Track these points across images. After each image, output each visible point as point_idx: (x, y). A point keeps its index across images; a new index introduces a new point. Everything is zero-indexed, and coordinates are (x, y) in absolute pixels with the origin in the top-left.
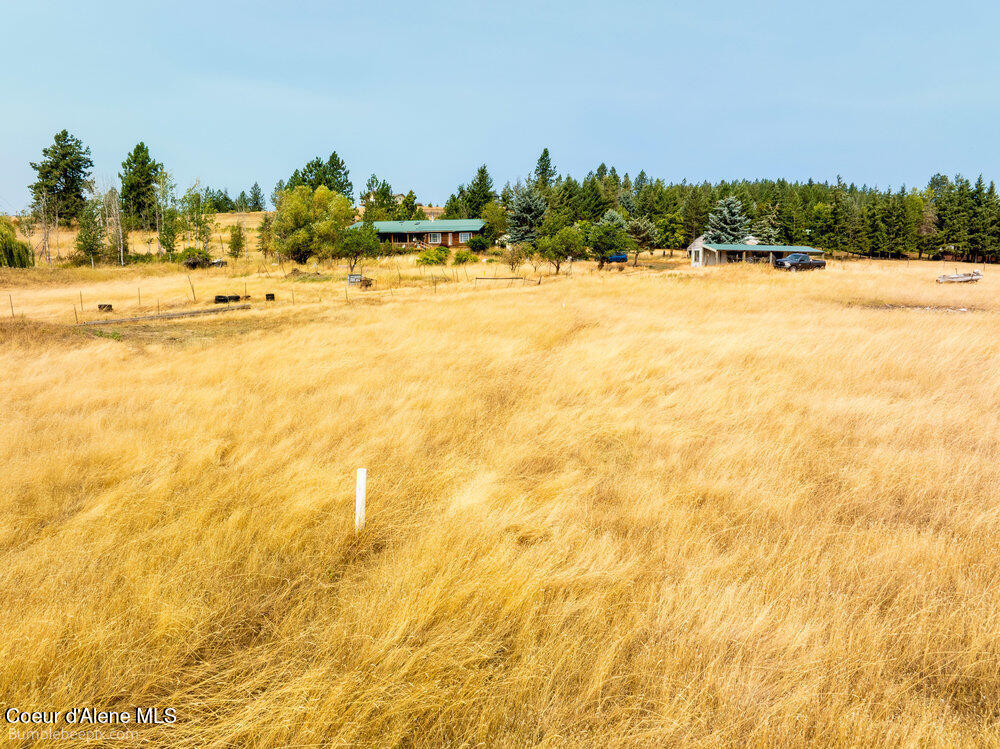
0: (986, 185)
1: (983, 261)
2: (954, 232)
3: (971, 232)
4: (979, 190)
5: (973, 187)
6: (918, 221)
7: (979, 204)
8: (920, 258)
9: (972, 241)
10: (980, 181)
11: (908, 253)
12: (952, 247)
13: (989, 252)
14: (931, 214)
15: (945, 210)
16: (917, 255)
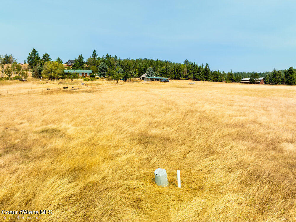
0: (196, 64)
1: (196, 80)
2: (190, 74)
3: (194, 74)
4: (195, 65)
5: (193, 64)
6: (183, 72)
7: (195, 68)
8: (184, 80)
9: (194, 76)
10: (195, 63)
11: (182, 78)
12: (190, 77)
13: (197, 78)
14: (186, 70)
15: (188, 69)
16: (183, 79)
